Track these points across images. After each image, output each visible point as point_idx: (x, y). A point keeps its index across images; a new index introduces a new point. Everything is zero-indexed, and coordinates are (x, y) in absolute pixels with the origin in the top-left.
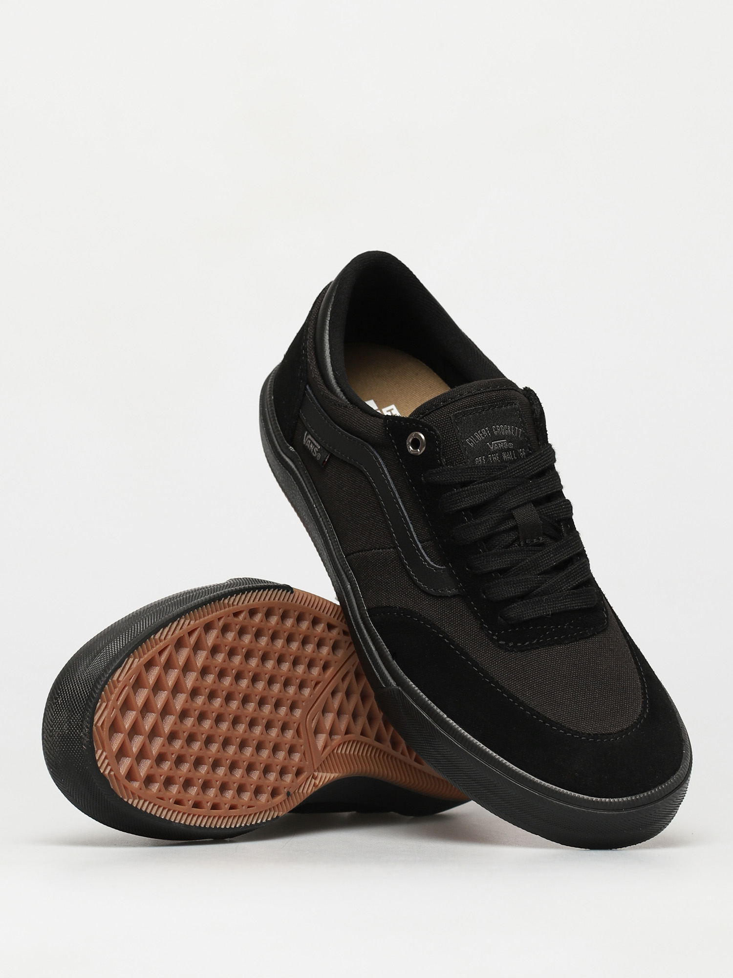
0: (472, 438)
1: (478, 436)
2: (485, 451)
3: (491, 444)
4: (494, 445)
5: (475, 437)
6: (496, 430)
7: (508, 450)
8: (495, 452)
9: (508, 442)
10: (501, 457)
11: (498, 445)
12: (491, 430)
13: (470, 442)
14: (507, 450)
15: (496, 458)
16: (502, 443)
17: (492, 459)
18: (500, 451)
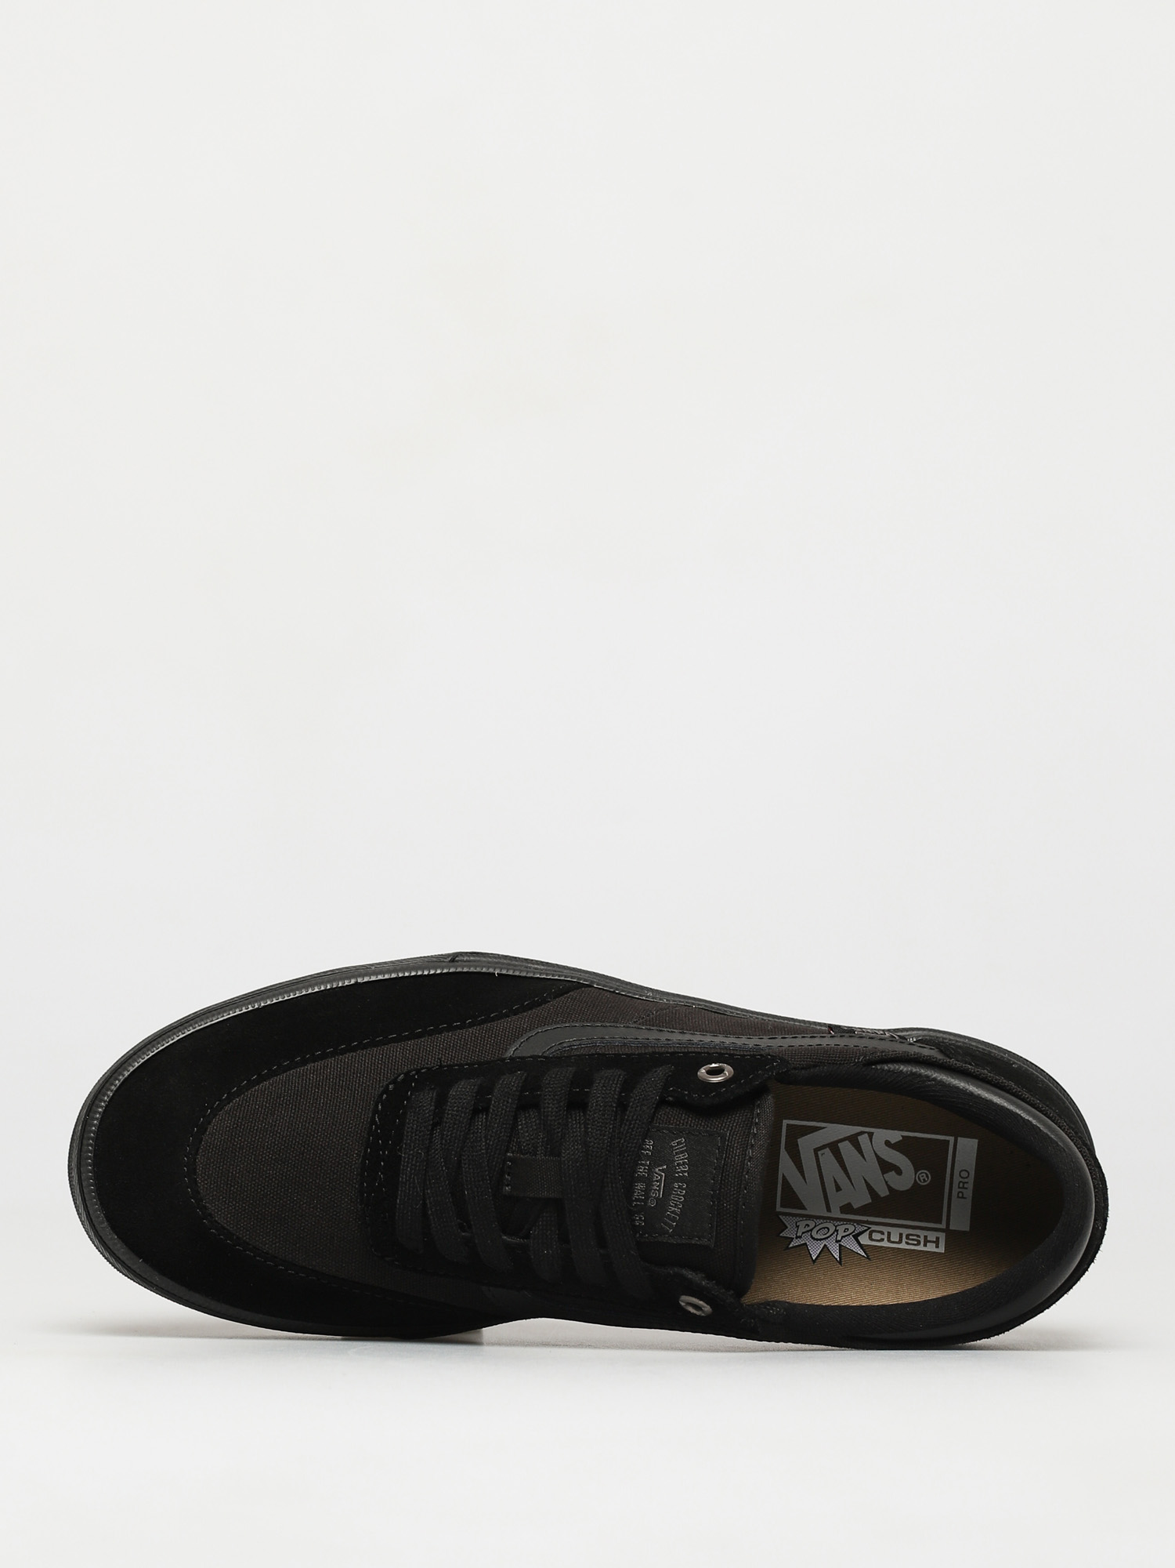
0: (683, 1147)
1: (682, 1158)
2: (657, 1159)
3: (663, 1171)
4: (659, 1173)
5: (682, 1152)
6: (680, 1187)
7: (647, 1196)
8: (650, 1171)
9: (658, 1199)
10: (641, 1179)
11: (657, 1181)
12: (681, 1179)
13: (678, 1144)
14: (647, 1191)
15: (642, 1171)
16: (658, 1189)
17: (642, 1164)
18: (648, 1181)
